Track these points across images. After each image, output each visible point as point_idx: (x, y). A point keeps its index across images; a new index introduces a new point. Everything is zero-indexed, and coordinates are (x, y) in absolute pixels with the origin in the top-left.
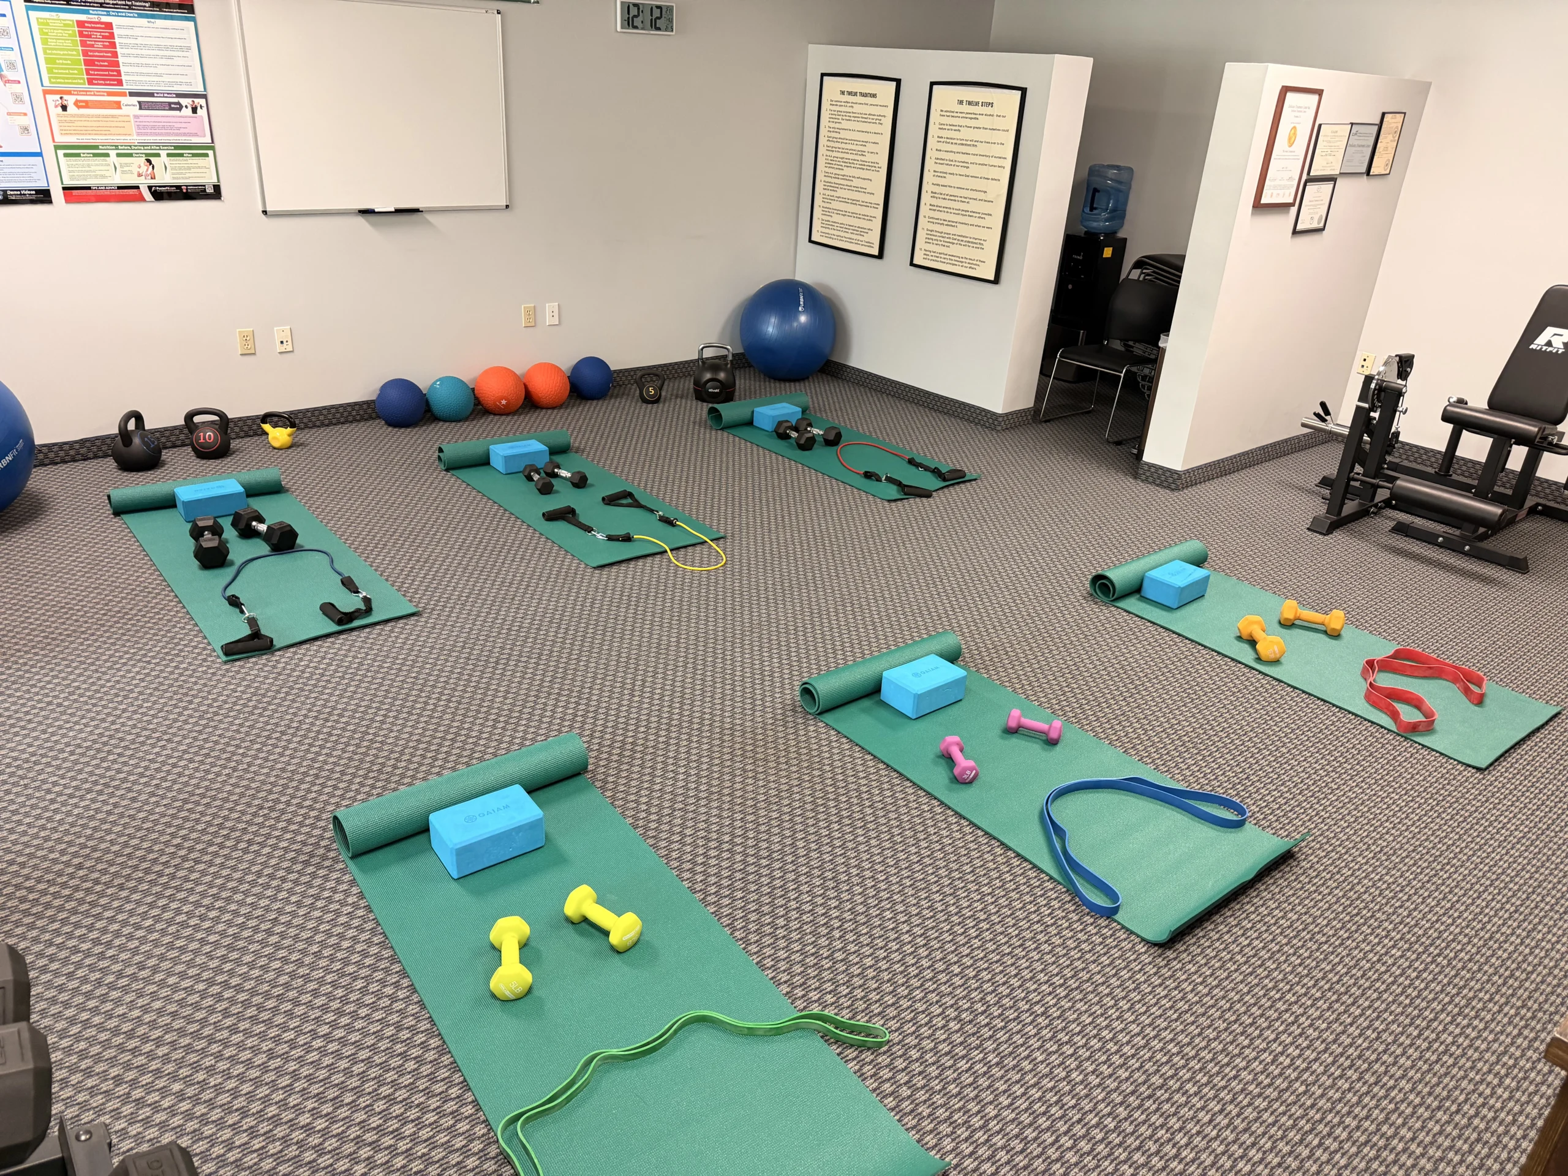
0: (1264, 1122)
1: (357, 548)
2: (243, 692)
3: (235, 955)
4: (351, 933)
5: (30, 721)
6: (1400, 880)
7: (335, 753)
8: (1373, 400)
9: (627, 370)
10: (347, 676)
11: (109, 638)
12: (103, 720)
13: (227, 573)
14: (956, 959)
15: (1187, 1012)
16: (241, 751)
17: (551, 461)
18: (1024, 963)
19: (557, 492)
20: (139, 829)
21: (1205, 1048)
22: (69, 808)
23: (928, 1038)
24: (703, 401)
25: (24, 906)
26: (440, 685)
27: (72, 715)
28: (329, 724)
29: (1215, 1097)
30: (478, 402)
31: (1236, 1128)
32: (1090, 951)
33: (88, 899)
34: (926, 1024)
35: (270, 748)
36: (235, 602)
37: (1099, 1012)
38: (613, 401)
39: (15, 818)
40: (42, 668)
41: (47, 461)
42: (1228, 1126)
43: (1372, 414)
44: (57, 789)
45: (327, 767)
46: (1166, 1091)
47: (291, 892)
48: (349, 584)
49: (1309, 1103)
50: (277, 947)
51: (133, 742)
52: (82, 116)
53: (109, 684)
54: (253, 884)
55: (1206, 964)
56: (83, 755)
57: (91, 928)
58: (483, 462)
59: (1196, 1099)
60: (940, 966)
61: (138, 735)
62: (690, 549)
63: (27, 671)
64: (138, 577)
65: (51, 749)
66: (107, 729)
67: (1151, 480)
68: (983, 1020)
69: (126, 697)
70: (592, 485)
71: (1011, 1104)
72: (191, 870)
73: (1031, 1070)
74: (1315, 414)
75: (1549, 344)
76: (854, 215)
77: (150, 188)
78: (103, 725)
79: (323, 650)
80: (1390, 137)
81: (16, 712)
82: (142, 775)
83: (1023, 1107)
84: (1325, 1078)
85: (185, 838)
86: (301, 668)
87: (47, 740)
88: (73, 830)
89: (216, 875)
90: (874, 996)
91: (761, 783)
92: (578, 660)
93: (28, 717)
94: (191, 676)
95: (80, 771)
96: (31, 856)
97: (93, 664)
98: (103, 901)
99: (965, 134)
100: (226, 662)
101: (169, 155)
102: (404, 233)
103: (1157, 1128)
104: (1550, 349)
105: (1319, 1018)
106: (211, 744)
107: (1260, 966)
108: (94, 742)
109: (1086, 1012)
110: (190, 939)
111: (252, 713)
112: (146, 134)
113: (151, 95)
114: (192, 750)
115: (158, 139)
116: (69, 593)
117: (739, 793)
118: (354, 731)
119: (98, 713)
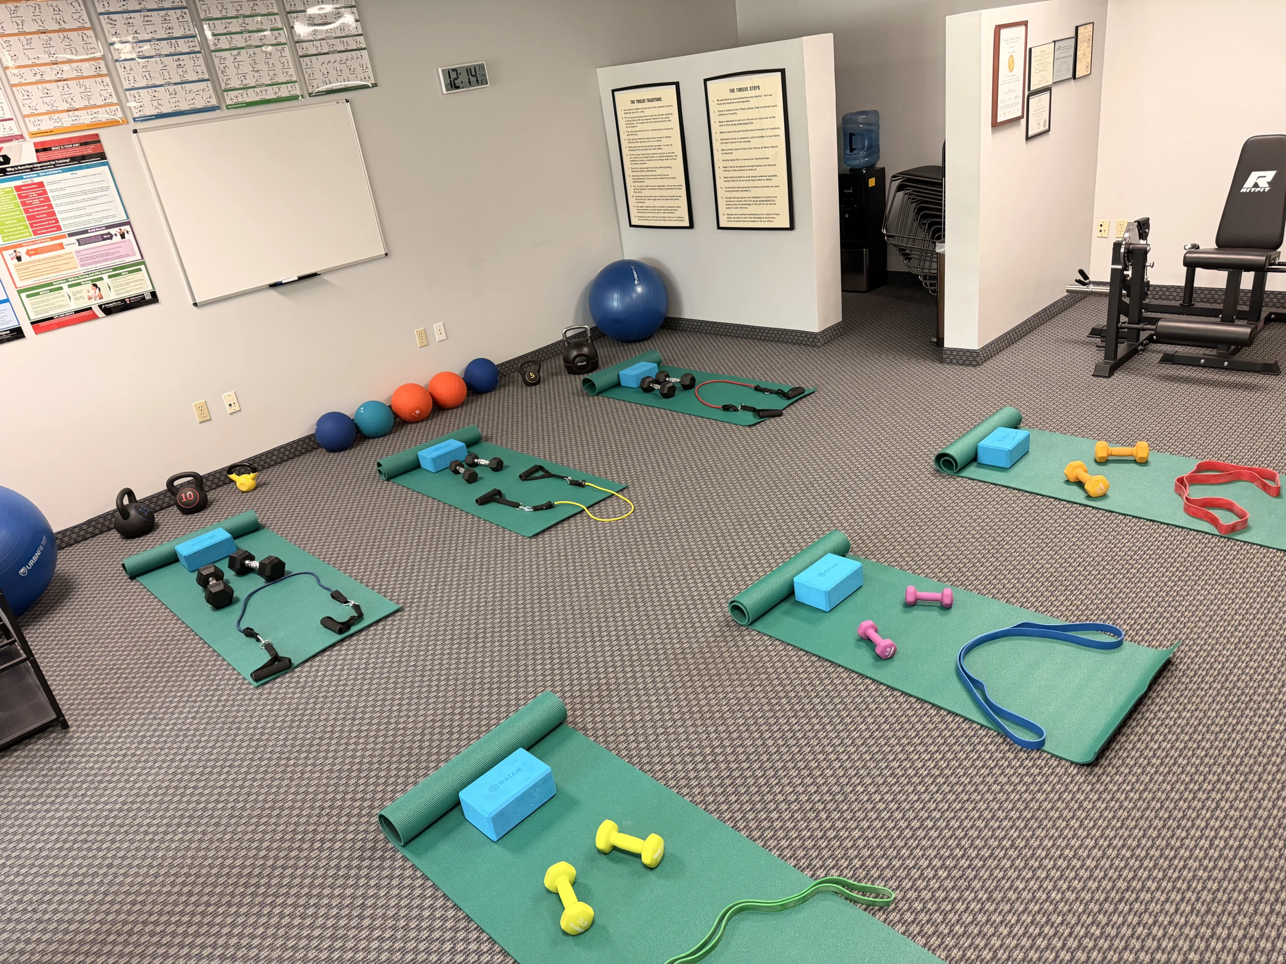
0: (1220, 901)
1: (335, 564)
2: (279, 710)
3: (338, 944)
4: (428, 902)
5: (113, 775)
6: (1263, 663)
7: (369, 747)
8: (1125, 262)
9: (507, 362)
10: (359, 677)
11: (157, 687)
12: (172, 760)
13: (236, 609)
14: (926, 815)
15: (1127, 818)
16: (292, 762)
17: (470, 454)
18: (982, 806)
19: (481, 478)
20: (229, 849)
21: (1152, 847)
22: (167, 844)
23: (925, 889)
24: (574, 373)
25: (155, 939)
26: (436, 667)
27: (146, 761)
28: (357, 722)
29: (1174, 888)
30: (396, 416)
31: (1198, 912)
32: (1032, 783)
33: (206, 921)
34: (920, 877)
35: (314, 754)
36: (250, 633)
37: (1056, 835)
38: (502, 390)
39: (125, 863)
40: (110, 726)
41: (63, 545)
42: (1192, 912)
43: (1125, 272)
44: (152, 829)
45: (365, 761)
46: (1132, 892)
47: (368, 877)
48: (338, 597)
49: (1251, 876)
50: (372, 928)
51: (202, 774)
52: (34, 261)
53: (168, 728)
54: (335, 877)
55: (1130, 773)
56: (165, 794)
57: (214, 946)
58: (416, 466)
59: (1159, 893)
60: (915, 824)
61: (205, 767)
62: (602, 504)
63: (99, 732)
64: (165, 628)
65: (137, 795)
66: (178, 767)
67: (954, 361)
68: (964, 863)
69: (185, 736)
70: (507, 467)
71: (1010, 932)
72: (282, 876)
73: (1017, 899)
74: (1076, 281)
75: (1256, 185)
76: (662, 198)
77: (100, 306)
78: (174, 765)
79: (333, 658)
80: (1086, 44)
81: (100, 769)
82: (217, 802)
83: (1021, 932)
84: (1257, 851)
85: (269, 849)
86: (320, 678)
87: (132, 789)
88: (176, 862)
89: (303, 876)
90: (870, 863)
91: (721, 696)
92: (541, 621)
93: (111, 771)
94: (232, 706)
95: (167, 810)
96: (148, 893)
97: (150, 713)
98: (218, 920)
99: (741, 115)
100: (257, 687)
101: (110, 277)
102: (310, 294)
103: (1135, 927)
104: (1257, 190)
105: (1236, 799)
106: (266, 762)
107: (1174, 764)
108: (171, 781)
109: (1046, 837)
110: (299, 937)
111: (291, 727)
112: (89, 264)
113: (86, 232)
114: (252, 770)
115: (99, 266)
116: (114, 655)
117: (706, 709)
118: (379, 724)
119: (167, 755)
